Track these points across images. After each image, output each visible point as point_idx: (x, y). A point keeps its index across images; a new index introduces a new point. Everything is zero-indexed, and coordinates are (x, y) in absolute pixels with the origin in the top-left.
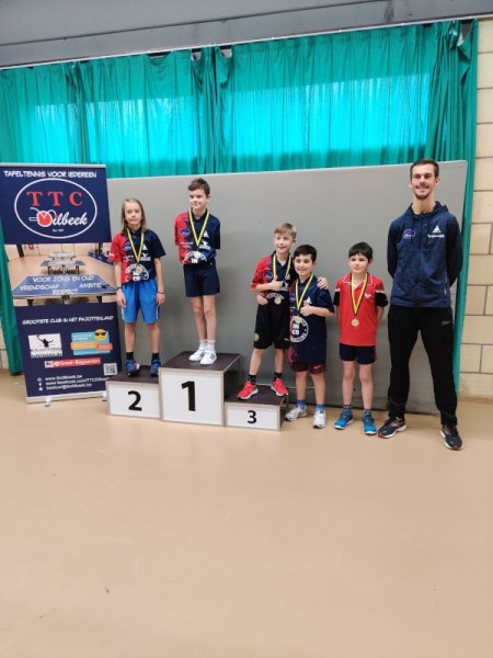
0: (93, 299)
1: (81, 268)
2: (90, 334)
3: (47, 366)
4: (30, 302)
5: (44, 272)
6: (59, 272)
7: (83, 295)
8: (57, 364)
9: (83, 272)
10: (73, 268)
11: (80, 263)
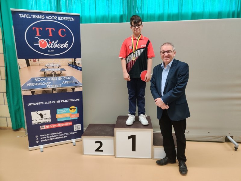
0: (69, 90)
1: (63, 72)
2: (67, 109)
3: (41, 129)
4: (33, 92)
5: (42, 75)
6: (51, 75)
7: (64, 88)
8: (47, 127)
9: (64, 75)
10: (59, 72)
11: (63, 70)
